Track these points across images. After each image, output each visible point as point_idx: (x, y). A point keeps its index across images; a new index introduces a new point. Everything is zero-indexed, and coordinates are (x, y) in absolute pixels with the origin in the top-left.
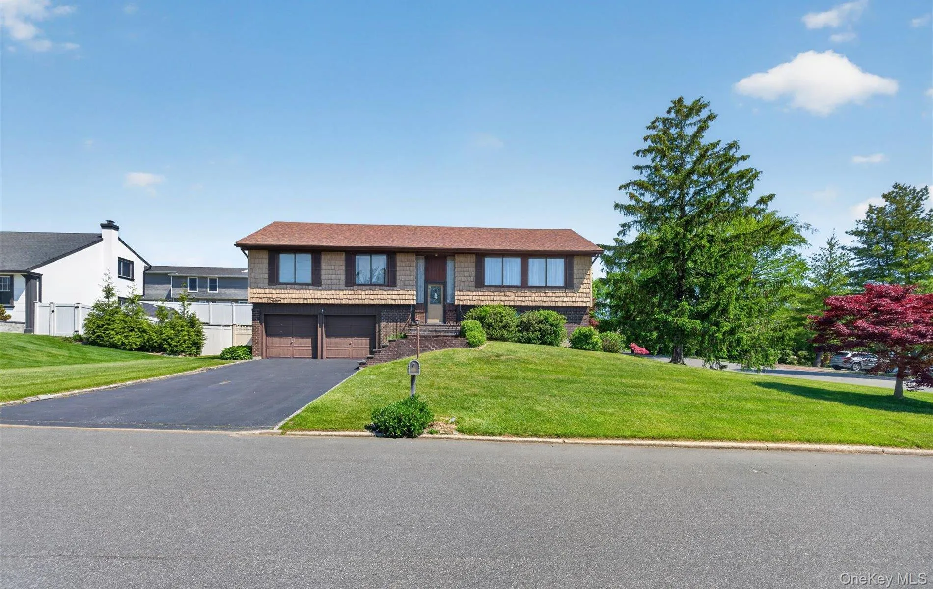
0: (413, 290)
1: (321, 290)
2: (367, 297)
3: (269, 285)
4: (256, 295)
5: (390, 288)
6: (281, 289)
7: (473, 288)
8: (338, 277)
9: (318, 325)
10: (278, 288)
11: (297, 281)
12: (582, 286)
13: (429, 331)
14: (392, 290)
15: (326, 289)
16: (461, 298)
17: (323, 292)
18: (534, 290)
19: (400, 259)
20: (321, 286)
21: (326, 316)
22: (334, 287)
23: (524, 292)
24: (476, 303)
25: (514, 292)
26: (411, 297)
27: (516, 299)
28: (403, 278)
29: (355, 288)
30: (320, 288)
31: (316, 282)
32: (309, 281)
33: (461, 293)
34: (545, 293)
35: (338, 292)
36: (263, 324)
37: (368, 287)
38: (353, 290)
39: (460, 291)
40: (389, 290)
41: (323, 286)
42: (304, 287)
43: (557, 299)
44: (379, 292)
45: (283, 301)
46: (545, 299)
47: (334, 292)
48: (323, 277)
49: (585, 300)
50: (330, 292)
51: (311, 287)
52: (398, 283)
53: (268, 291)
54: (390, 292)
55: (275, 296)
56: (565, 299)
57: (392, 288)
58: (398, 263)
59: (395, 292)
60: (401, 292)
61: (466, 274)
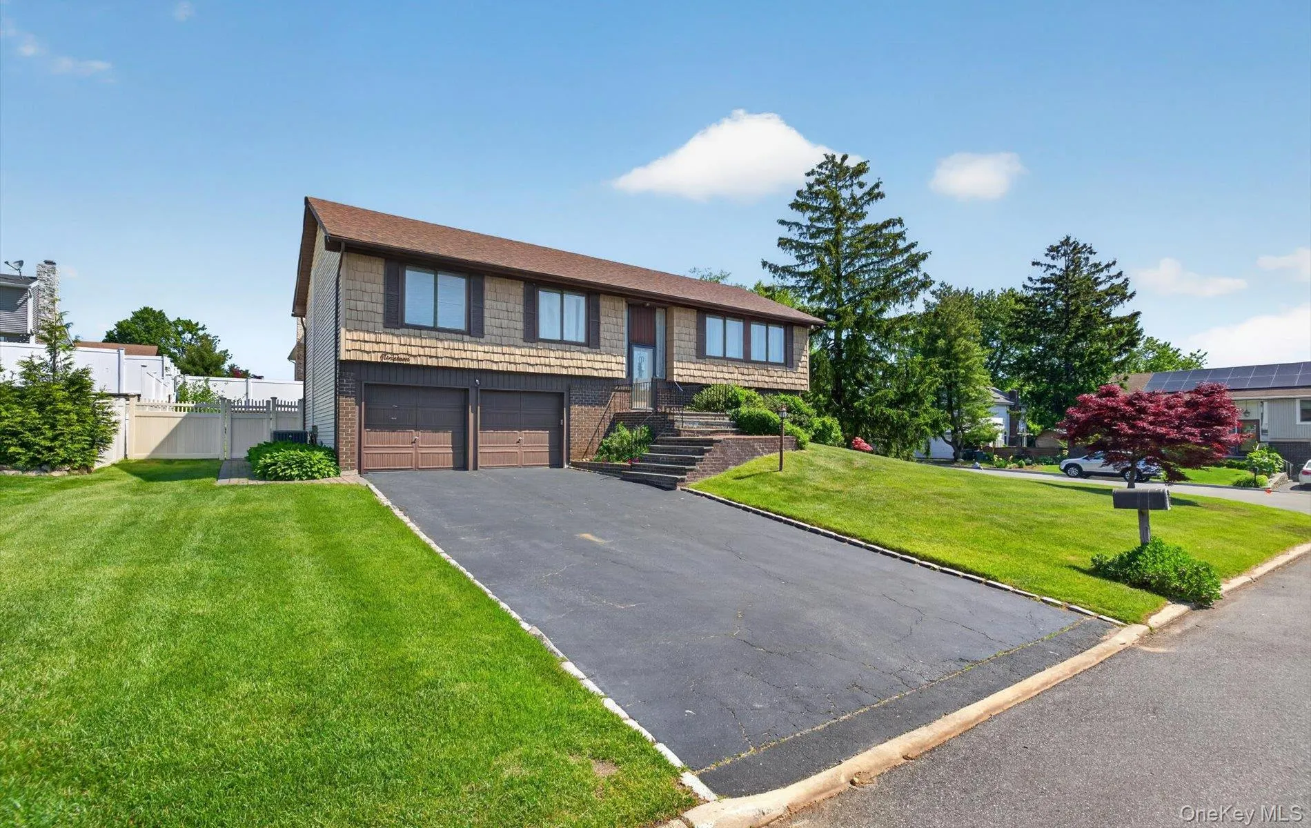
0: (622, 356)
1: (482, 344)
2: (558, 362)
3: (385, 327)
4: (357, 346)
5: (590, 350)
6: (409, 336)
7: (694, 359)
8: (511, 324)
9: (470, 407)
10: (404, 335)
11: (440, 325)
12: (800, 364)
14: (593, 353)
15: (493, 344)
16: (682, 372)
17: (487, 348)
18: (757, 366)
19: (605, 304)
20: (483, 337)
21: (482, 391)
22: (505, 340)
23: (748, 368)
24: (708, 381)
25: (738, 368)
26: (619, 367)
27: (740, 377)
28: (608, 335)
29: (540, 345)
30: (481, 340)
31: (474, 328)
32: (462, 326)
33: (680, 365)
34: (768, 371)
35: (512, 350)
36: (363, 403)
37: (559, 346)
38: (537, 349)
39: (679, 361)
40: (589, 353)
41: (487, 337)
42: (454, 336)
43: (779, 380)
44: (576, 355)
45: (412, 361)
46: (767, 379)
47: (506, 350)
48: (487, 322)
49: (803, 382)
50: (499, 349)
51: (467, 338)
52: (602, 342)
53: (383, 338)
54: (590, 356)
55: (396, 349)
56: (785, 381)
57: (594, 350)
58: (603, 310)
59: (599, 357)
60: (605, 358)
61: (687, 337)
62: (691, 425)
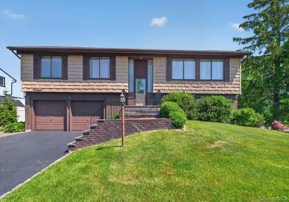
0: (127, 83)
1: (67, 82)
2: (97, 87)
3: (34, 79)
4: (25, 86)
6: (42, 82)
7: (165, 81)
8: (78, 73)
9: (67, 107)
10: (40, 81)
11: (52, 76)
12: (235, 80)
13: (137, 111)
14: (113, 83)
15: (71, 82)
16: (157, 88)
17: (69, 84)
18: (204, 82)
19: (118, 60)
21: (72, 101)
22: (76, 80)
23: (198, 84)
24: (166, 92)
25: (191, 84)
26: (125, 88)
27: (192, 89)
28: (120, 74)
29: (89, 81)
30: (67, 81)
31: (64, 77)
32: (60, 76)
33: (157, 85)
34: (211, 84)
35: (79, 84)
36: (32, 107)
37: (97, 81)
38: (88, 83)
39: (156, 83)
40: (111, 82)
41: (69, 80)
42: (57, 80)
43: (219, 89)
44: (105, 84)
45: (43, 91)
46: (211, 89)
47: (76, 84)
48: (69, 73)
49: (237, 89)
50: (73, 84)
51: (61, 80)
52: (117, 77)
53: (33, 83)
54: (111, 84)
55: (38, 87)
56: (224, 89)
57: (113, 81)
58: (117, 63)
59: (115, 84)
60: (119, 84)
61: (160, 71)
62: (131, 113)
